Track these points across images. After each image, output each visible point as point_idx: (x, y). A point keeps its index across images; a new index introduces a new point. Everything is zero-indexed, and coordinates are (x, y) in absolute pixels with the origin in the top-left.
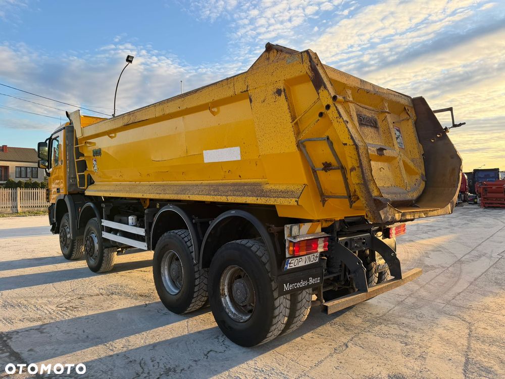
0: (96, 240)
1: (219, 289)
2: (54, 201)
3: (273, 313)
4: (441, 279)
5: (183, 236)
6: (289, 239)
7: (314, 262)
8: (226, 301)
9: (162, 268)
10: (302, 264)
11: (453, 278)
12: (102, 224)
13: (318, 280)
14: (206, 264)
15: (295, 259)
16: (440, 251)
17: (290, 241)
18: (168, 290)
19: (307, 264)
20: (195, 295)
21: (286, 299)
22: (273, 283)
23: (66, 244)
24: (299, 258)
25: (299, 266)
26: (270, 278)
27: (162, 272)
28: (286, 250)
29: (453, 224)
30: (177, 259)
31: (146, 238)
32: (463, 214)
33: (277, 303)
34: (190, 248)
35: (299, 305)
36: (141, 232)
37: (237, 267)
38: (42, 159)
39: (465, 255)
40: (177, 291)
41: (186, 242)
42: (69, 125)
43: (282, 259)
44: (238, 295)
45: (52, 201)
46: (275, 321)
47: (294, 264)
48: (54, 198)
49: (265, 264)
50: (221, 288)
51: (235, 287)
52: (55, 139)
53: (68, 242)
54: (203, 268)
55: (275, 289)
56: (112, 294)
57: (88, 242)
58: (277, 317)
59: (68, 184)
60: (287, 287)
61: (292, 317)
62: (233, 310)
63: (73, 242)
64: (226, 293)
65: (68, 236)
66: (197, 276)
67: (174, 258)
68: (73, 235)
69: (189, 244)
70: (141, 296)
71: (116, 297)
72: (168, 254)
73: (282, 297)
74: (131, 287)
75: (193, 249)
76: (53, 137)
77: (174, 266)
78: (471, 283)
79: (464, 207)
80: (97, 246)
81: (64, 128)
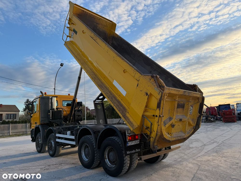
0: (53, 143)
1: (104, 156)
2: (34, 128)
3: (123, 162)
4: (194, 152)
5: (90, 137)
6: (127, 135)
7: (138, 143)
8: (107, 161)
9: (82, 151)
10: (133, 144)
11: (199, 151)
12: (56, 136)
13: (139, 150)
14: (99, 147)
15: (130, 142)
16: (198, 141)
17: (128, 136)
18: (84, 160)
19: (135, 144)
20: (95, 160)
21: (128, 157)
22: (123, 151)
23: (39, 146)
24: (132, 142)
25: (132, 145)
26: (122, 150)
27: (82, 153)
28: (127, 139)
29: (208, 130)
30: (88, 147)
31: (75, 140)
32: (214, 126)
33: (125, 158)
34: (93, 142)
35: (133, 160)
36: (73, 137)
37: (111, 147)
38: (29, 111)
39: (208, 142)
40: (88, 160)
41: (91, 140)
42: (41, 96)
43: (125, 142)
44: (111, 158)
45: (33, 128)
46: (124, 165)
47: (130, 144)
48: (34, 126)
49: (120, 145)
50: (105, 156)
51: (110, 155)
52: (35, 102)
53: (40, 145)
54: (98, 149)
55: (124, 154)
56: (61, 164)
57: (50, 144)
58: (125, 164)
59: (40, 120)
60: (128, 153)
61: (131, 164)
62: (109, 164)
63: (42, 144)
64: (107, 158)
65: (40, 142)
66: (96, 153)
67: (86, 147)
68: (42, 142)
69: (92, 140)
70: (73, 164)
71: (63, 165)
72: (84, 145)
73: (127, 156)
74: (68, 161)
75: (94, 142)
76: (34, 101)
77: (86, 150)
78: (206, 153)
79: (216, 122)
80: (53, 145)
81: (39, 97)
